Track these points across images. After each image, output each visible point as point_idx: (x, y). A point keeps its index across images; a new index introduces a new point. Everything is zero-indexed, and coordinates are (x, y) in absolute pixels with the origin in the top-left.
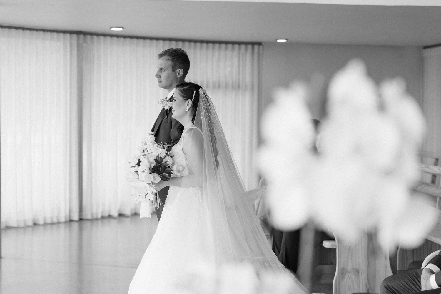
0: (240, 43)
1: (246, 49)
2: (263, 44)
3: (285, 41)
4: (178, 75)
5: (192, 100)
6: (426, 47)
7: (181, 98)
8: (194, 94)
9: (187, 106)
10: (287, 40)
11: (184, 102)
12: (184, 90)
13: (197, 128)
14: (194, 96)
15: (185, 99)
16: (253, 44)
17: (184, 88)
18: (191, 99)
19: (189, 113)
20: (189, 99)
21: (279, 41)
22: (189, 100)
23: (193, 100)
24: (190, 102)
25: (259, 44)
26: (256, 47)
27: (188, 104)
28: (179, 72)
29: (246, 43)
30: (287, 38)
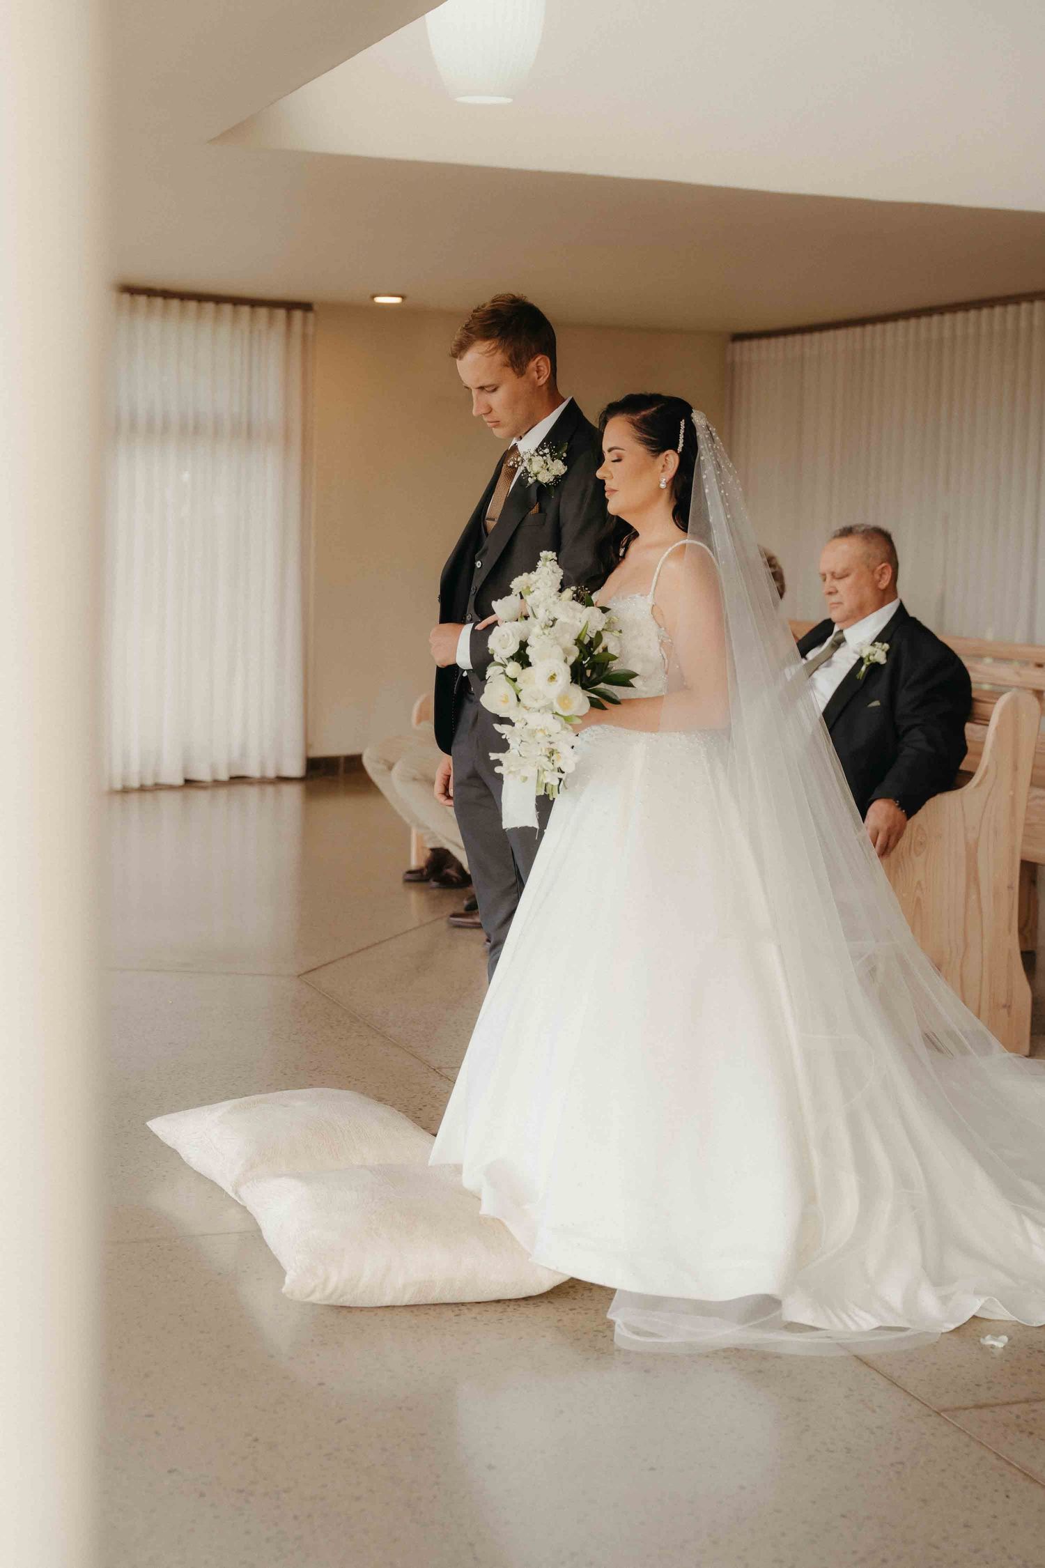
0: (254, 303)
1: (271, 320)
2: (316, 307)
3: (397, 300)
4: (539, 378)
5: (676, 451)
6: (739, 337)
7: (641, 449)
8: (682, 432)
9: (663, 471)
10: (403, 297)
11: (650, 458)
12: (645, 420)
13: (696, 542)
14: (681, 437)
15: (653, 451)
16: (290, 306)
17: (643, 413)
18: (675, 448)
19: (666, 494)
20: (668, 449)
21: (379, 300)
22: (668, 452)
23: (680, 450)
24: (671, 460)
25: (306, 307)
26: (298, 315)
27: (664, 466)
28: (538, 367)
29: (273, 304)
30: (400, 292)
